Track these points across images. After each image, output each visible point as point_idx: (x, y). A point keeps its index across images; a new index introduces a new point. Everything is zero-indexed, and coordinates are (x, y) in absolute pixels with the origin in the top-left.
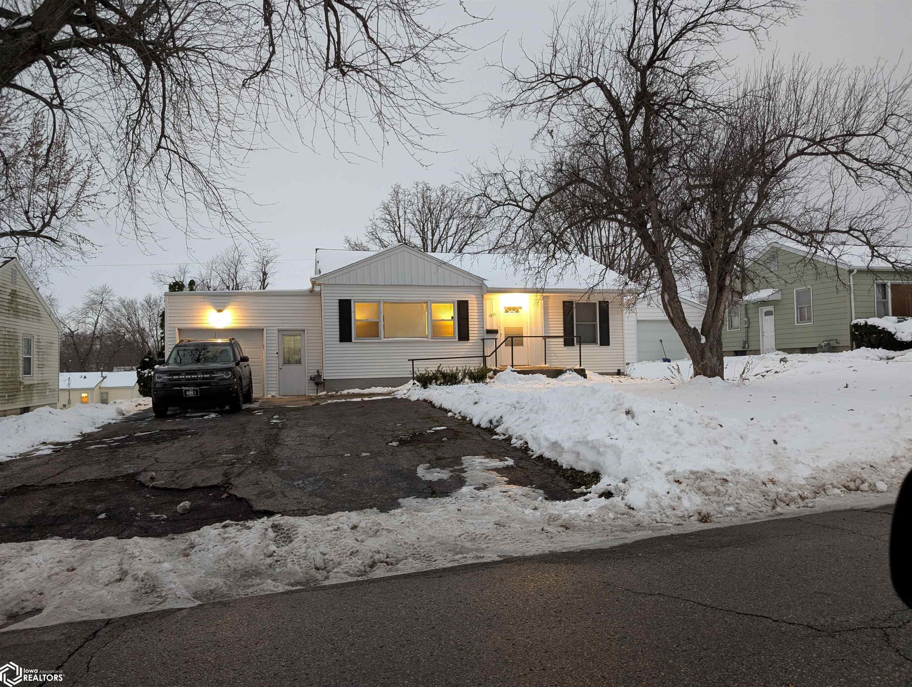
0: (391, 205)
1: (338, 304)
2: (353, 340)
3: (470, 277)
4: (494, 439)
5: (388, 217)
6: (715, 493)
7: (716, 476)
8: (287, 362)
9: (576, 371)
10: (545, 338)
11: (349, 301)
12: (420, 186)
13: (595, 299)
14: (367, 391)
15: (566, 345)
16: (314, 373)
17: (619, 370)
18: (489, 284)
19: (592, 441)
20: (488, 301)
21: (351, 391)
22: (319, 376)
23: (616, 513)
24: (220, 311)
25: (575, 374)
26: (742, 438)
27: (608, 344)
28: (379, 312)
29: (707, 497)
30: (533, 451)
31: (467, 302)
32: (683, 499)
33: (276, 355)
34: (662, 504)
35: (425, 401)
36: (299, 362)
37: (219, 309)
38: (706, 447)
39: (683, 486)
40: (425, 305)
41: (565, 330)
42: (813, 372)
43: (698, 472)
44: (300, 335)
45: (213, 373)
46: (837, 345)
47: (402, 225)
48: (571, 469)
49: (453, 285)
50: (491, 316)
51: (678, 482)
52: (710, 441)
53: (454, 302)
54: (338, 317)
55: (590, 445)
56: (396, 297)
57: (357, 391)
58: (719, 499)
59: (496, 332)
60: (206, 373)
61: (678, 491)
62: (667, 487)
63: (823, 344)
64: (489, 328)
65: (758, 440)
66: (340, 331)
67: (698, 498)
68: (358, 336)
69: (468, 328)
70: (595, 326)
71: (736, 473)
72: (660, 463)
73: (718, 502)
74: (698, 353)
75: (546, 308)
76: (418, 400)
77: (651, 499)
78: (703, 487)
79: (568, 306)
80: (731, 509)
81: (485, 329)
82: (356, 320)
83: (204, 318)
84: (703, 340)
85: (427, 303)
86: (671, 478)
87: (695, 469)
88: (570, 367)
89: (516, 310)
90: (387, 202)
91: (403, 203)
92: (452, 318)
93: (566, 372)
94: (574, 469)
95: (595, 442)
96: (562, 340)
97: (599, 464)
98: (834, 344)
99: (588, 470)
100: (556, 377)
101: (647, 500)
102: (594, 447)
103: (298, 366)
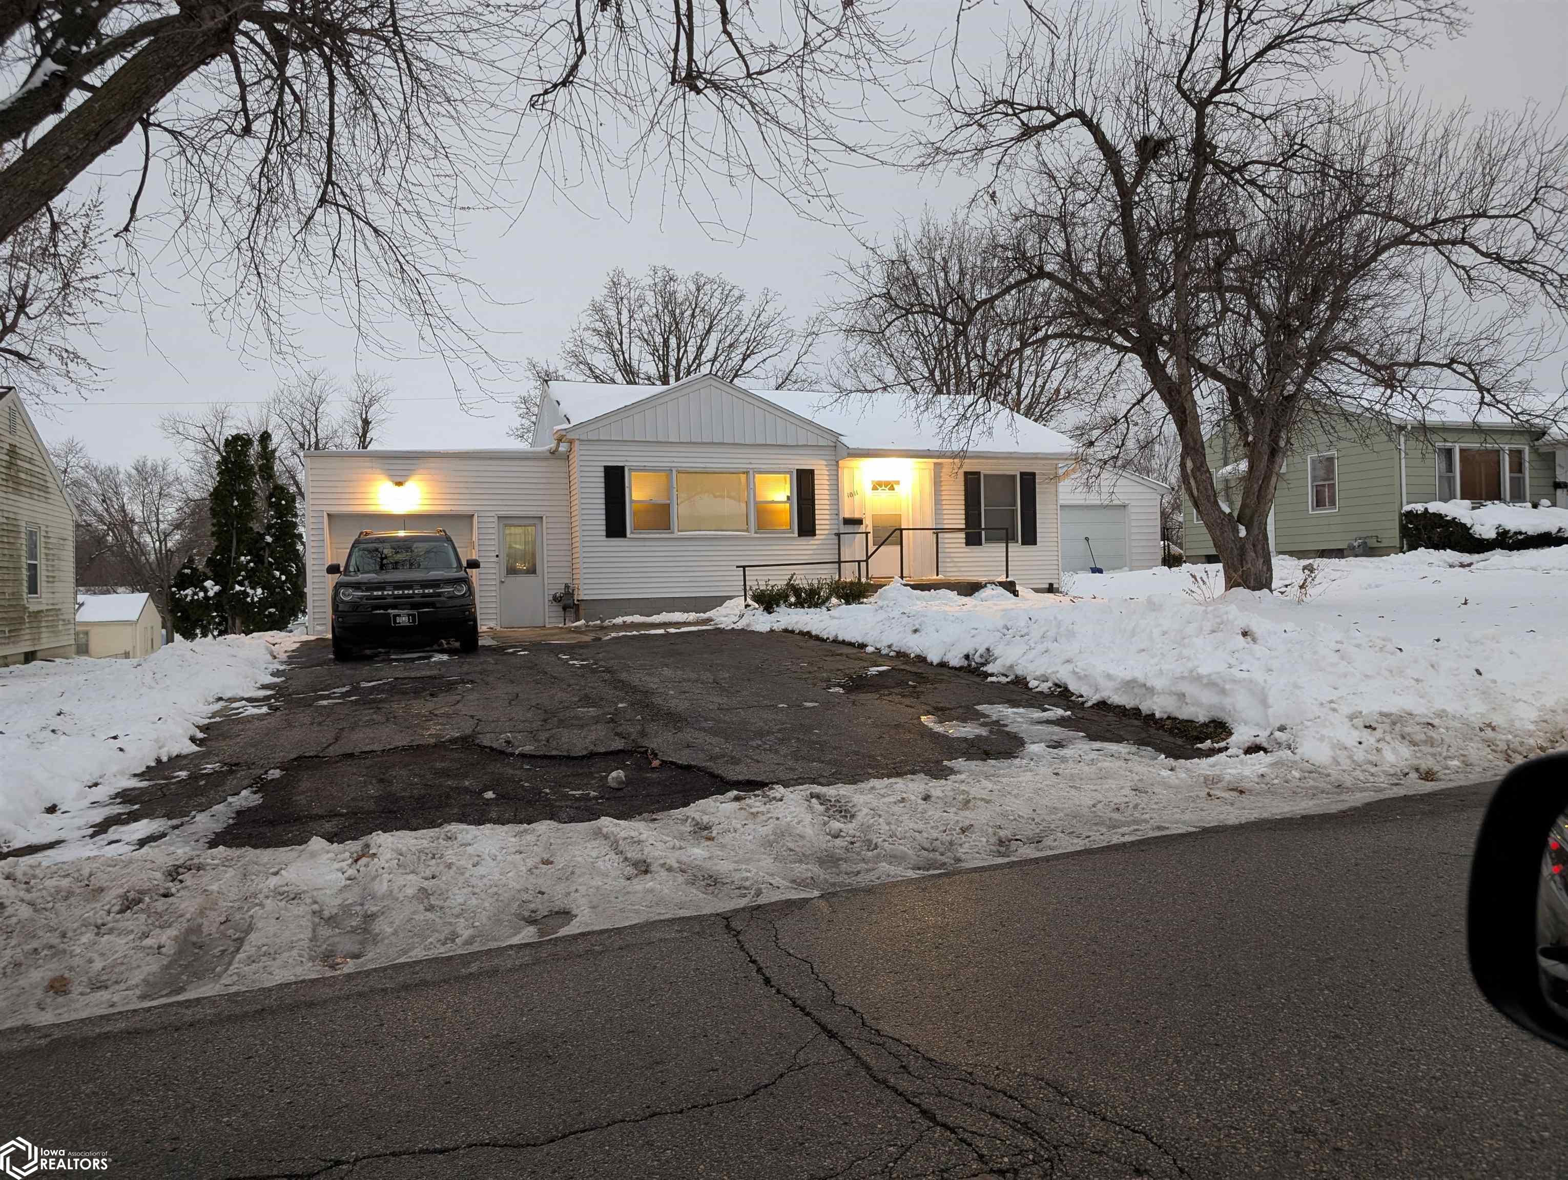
0: (607, 305)
1: (602, 474)
2: (628, 535)
3: (817, 431)
4: (992, 682)
5: (599, 325)
6: (1425, 742)
7: (1417, 718)
8: (512, 571)
9: (1001, 584)
10: (937, 531)
11: (622, 469)
12: (660, 274)
13: (1015, 469)
14: (656, 619)
15: (968, 543)
16: (560, 590)
17: (1051, 585)
18: (851, 442)
19: (1210, 675)
20: (846, 471)
21: (629, 619)
22: (569, 592)
23: (1303, 771)
24: (399, 484)
25: (1001, 590)
26: (1433, 666)
27: (1034, 543)
28: (669, 488)
29: (1416, 748)
30: (1082, 696)
31: (812, 472)
32: (1384, 752)
33: (496, 559)
34: (1355, 758)
35: (786, 631)
36: (532, 571)
37: (399, 480)
38: (1386, 678)
39: (1378, 733)
40: (743, 477)
41: (966, 519)
42: (1370, 586)
43: (1391, 714)
44: (534, 525)
45: (438, 586)
46: (1379, 545)
47: (626, 341)
48: (1169, 718)
49: (789, 443)
50: (851, 495)
51: (1370, 727)
52: (1391, 672)
53: (790, 473)
54: (603, 496)
55: (1205, 681)
56: (699, 464)
57: (637, 619)
58: (1431, 750)
59: (859, 522)
60: (427, 587)
61: (1372, 740)
62: (1356, 735)
63: (1356, 544)
64: (847, 516)
65: (1458, 669)
66: (607, 519)
67: (1405, 749)
68: (636, 528)
69: (814, 514)
70: (1014, 512)
71: (1442, 714)
72: (1331, 702)
73: (1433, 755)
74: (1236, 552)
75: (937, 483)
76: (772, 631)
77: (1338, 752)
78: (1409, 734)
79: (972, 481)
80: (1456, 763)
81: (841, 517)
82: (632, 501)
83: (372, 496)
84: (1243, 532)
85: (747, 473)
86: (1359, 722)
87: (1385, 710)
88: (991, 578)
89: (890, 486)
90: (598, 298)
91: (625, 301)
92: (788, 498)
93: (985, 586)
94: (1175, 719)
95: (1213, 677)
96: (962, 535)
97: (1223, 709)
98: (1372, 543)
99: (1202, 717)
100: (970, 595)
101: (1332, 753)
102: (1211, 684)
103: (531, 578)
